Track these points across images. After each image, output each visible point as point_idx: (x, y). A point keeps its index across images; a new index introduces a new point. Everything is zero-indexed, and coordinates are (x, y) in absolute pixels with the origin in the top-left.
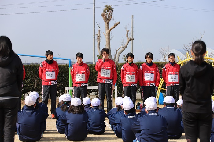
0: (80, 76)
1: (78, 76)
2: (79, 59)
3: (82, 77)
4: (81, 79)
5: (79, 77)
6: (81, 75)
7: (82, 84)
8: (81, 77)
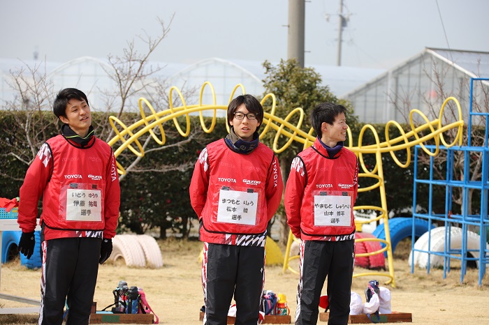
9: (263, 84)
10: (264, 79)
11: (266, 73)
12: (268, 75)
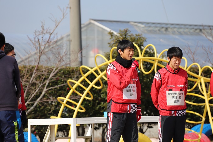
0: (176, 95)
1: (173, 95)
2: (176, 60)
3: (180, 98)
4: (178, 101)
5: (173, 97)
6: (177, 92)
7: (179, 110)
8: (178, 97)
9: (109, 45)
10: (109, 42)
11: (110, 39)
12: (112, 39)
